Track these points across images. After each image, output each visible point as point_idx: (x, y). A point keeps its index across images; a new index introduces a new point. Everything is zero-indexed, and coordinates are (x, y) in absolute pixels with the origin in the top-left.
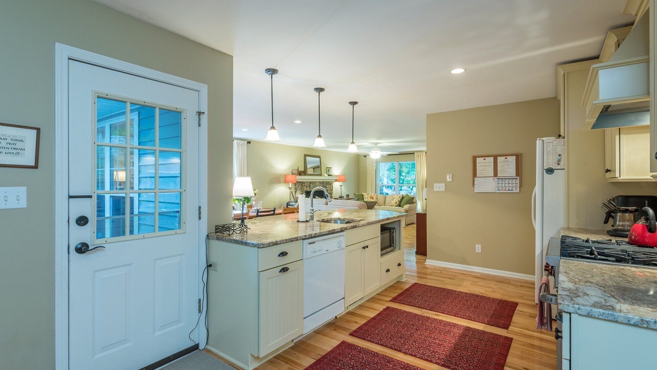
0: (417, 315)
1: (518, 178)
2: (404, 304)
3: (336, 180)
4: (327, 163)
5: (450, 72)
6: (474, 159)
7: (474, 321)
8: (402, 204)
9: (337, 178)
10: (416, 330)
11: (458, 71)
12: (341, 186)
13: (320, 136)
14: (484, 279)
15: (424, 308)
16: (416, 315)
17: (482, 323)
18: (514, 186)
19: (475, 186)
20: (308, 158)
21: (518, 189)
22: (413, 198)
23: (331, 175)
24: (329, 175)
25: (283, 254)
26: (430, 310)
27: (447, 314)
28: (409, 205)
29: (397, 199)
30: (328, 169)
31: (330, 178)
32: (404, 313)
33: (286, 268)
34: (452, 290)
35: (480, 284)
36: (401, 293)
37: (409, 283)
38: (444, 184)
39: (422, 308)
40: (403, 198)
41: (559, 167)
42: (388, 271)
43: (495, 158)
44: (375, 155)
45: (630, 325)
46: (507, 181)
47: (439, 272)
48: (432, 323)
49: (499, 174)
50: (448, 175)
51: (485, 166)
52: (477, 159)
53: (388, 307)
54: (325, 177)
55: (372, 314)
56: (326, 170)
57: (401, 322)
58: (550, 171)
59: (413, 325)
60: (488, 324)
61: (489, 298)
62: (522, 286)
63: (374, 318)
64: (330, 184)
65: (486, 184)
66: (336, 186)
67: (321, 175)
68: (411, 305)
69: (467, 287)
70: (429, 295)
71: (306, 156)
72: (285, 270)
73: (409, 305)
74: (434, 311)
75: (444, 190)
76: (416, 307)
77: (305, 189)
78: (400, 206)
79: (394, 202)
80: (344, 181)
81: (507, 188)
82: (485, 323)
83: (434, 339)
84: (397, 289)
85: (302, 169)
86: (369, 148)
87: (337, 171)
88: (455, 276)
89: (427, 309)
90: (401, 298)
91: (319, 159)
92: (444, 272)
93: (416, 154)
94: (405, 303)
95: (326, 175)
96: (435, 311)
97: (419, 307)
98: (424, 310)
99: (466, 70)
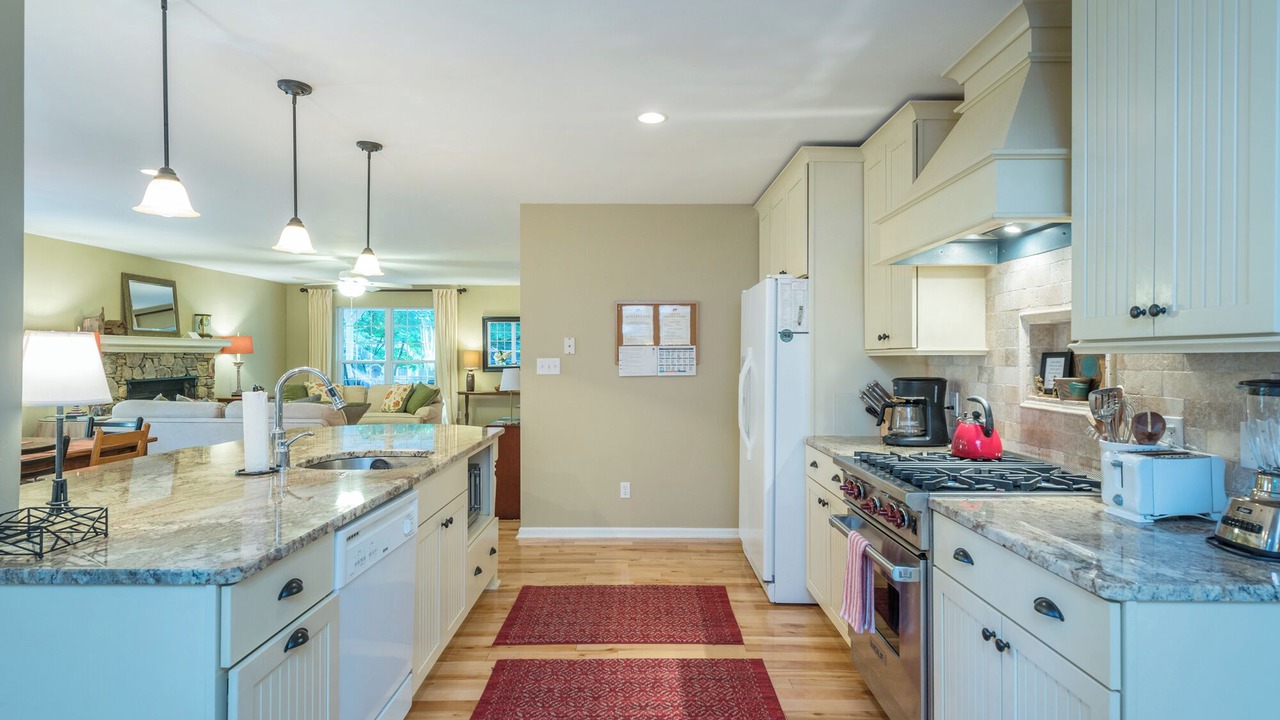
0: (575, 662)
1: (694, 347)
2: (530, 643)
3: (223, 350)
4: (194, 300)
5: (636, 117)
6: (620, 307)
7: (682, 642)
8: (411, 406)
9: (227, 344)
10: (595, 699)
11: (652, 118)
12: (238, 365)
13: (296, 221)
14: (644, 550)
15: (578, 643)
16: (571, 664)
17: (698, 642)
18: (686, 363)
19: (620, 363)
20: (134, 286)
21: (694, 367)
22: (437, 392)
23: (210, 336)
24: (202, 336)
25: (292, 589)
26: (593, 642)
27: (630, 642)
28: (427, 408)
29: (398, 396)
30: (200, 320)
31: (206, 342)
32: (544, 666)
33: (297, 632)
34: (605, 587)
35: (645, 560)
36: (508, 619)
37: (512, 591)
38: (558, 360)
39: (573, 643)
40: (413, 391)
41: (800, 329)
42: (478, 571)
43: (656, 307)
44: (351, 288)
45: (1209, 601)
46: (676, 354)
47: (556, 551)
48: (615, 673)
49: (664, 342)
50: (566, 340)
51: (637, 323)
52: (624, 308)
53: (498, 661)
54: (191, 341)
55: (473, 692)
56: (194, 322)
57: (550, 690)
58: (787, 335)
59: (580, 690)
60: (710, 643)
61: (676, 588)
62: (708, 551)
63: (484, 701)
64: (208, 360)
65: (640, 361)
66: (225, 364)
67: (176, 334)
68: (547, 643)
69: (626, 576)
70: (569, 608)
71: (126, 278)
72: (298, 639)
73: (542, 643)
74: (600, 643)
75: (558, 372)
76: (559, 643)
77: (128, 374)
78: (405, 411)
79: (390, 403)
80: (248, 352)
81: (676, 369)
82: (704, 643)
83: (642, 708)
84: (490, 609)
85: (114, 314)
86: (336, 272)
87: (225, 323)
88: (591, 554)
89: (586, 643)
90: (516, 630)
91: (171, 289)
92: (567, 550)
93: (435, 291)
94: (532, 640)
95: (195, 335)
96: (604, 643)
97: (567, 643)
98: (580, 647)
99: (667, 118)
